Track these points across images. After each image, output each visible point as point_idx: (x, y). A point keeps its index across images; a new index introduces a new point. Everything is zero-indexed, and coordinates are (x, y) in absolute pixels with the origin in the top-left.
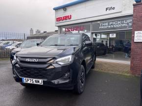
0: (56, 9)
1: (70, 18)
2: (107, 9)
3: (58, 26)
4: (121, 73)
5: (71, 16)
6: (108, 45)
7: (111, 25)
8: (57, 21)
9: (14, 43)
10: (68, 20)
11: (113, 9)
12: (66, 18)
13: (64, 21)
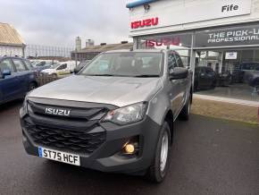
0: (131, 7)
1: (156, 24)
2: (223, 8)
3: (134, 37)
4: (241, 120)
5: (157, 19)
6: (220, 72)
7: (230, 36)
8: (132, 27)
9: (53, 63)
10: (152, 27)
11: (236, 8)
12: (148, 23)
13: (145, 28)
